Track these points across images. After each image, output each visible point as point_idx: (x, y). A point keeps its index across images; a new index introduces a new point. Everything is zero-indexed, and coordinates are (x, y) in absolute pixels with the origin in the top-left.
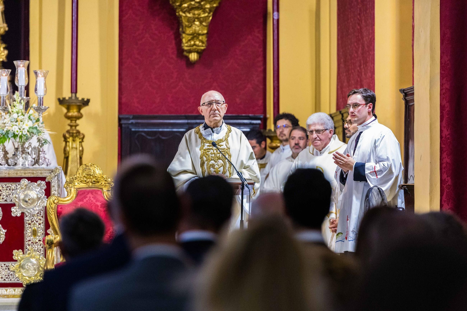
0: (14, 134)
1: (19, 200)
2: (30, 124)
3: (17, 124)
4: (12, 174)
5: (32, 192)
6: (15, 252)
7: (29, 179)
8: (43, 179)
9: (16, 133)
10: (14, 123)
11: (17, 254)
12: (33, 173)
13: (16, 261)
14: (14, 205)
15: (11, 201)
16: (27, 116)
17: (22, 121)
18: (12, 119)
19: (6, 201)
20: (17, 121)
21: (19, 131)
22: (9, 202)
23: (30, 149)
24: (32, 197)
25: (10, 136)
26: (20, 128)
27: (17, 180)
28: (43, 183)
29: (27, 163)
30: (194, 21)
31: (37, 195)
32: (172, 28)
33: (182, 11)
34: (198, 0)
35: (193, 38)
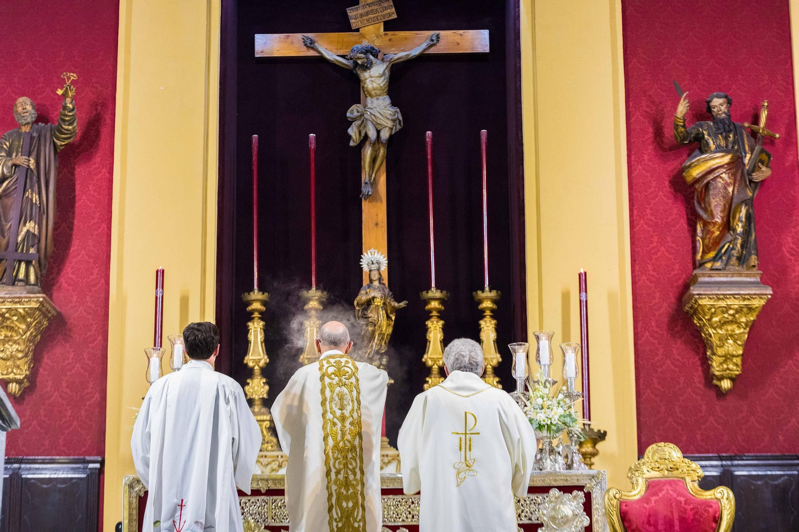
0: (540, 424)
1: (549, 517)
2: (560, 411)
3: (543, 410)
4: (539, 481)
5: (566, 507)
7: (561, 488)
8: (580, 488)
9: (542, 423)
10: (538, 410)
12: (567, 480)
14: (542, 524)
15: (538, 519)
16: (555, 401)
17: (549, 408)
18: (535, 405)
19: (530, 519)
20: (542, 408)
21: (546, 419)
22: (535, 520)
23: (561, 447)
24: (566, 514)
26: (547, 416)
27: (545, 489)
28: (581, 494)
29: (557, 467)
30: (728, 339)
31: (573, 511)
32: (698, 353)
33: (712, 327)
34: (731, 312)
35: (725, 361)
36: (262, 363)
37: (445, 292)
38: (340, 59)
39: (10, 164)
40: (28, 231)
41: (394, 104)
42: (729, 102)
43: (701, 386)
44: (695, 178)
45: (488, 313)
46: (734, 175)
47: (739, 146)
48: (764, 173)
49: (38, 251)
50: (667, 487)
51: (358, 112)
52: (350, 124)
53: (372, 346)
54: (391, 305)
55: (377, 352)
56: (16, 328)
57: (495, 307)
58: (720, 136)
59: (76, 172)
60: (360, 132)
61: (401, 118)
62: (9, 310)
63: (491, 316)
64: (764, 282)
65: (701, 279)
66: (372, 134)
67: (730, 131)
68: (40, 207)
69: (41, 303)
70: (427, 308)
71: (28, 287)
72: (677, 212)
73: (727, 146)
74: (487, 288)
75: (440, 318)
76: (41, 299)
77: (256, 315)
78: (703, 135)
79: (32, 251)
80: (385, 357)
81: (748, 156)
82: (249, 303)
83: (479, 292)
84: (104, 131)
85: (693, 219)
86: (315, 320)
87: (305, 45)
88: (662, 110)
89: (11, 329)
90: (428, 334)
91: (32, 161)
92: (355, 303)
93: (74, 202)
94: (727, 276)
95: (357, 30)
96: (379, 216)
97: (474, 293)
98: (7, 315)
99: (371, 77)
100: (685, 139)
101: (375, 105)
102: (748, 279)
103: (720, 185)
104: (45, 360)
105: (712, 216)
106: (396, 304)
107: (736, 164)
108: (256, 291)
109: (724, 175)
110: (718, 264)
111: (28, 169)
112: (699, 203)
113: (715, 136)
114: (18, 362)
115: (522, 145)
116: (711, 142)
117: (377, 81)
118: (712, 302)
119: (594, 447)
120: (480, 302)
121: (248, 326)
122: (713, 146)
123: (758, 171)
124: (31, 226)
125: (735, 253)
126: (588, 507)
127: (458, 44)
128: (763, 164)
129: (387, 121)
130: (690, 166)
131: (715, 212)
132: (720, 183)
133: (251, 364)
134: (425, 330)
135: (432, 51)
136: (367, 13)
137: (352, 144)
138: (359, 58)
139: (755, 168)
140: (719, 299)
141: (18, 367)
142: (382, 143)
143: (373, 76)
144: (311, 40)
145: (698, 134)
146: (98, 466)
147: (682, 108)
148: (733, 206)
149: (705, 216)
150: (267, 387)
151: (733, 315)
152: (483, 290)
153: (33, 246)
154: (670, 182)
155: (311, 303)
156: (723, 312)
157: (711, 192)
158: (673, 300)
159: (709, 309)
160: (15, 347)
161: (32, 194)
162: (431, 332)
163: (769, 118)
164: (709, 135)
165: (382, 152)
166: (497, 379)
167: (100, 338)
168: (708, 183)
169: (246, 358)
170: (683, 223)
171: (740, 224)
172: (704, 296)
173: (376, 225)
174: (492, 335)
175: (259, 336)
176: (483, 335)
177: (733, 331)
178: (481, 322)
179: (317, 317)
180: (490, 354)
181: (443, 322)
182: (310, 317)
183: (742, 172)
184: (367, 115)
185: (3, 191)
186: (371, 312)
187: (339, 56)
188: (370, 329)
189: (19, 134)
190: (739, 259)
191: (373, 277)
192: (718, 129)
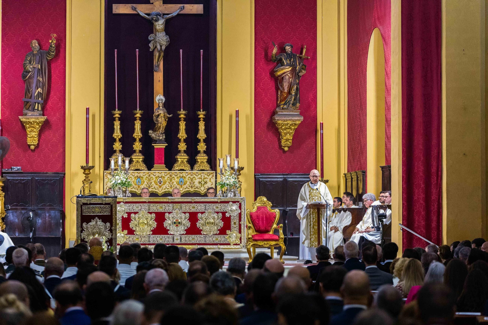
1: (229, 210)
2: (233, 180)
4: (226, 200)
5: (234, 207)
6: (227, 231)
7: (232, 202)
8: (238, 202)
11: (228, 232)
12: (234, 199)
13: (228, 234)
14: (227, 212)
19: (223, 211)
22: (225, 211)
24: (234, 209)
25: (226, 185)
27: (228, 202)
29: (232, 196)
30: (287, 134)
31: (236, 208)
32: (277, 137)
33: (282, 130)
34: (289, 125)
35: (286, 141)
36: (119, 137)
37: (186, 112)
38: (146, 16)
39: (31, 67)
40: (39, 91)
41: (167, 34)
42: (292, 47)
43: (277, 149)
44: (278, 75)
45: (202, 119)
46: (292, 74)
47: (295, 63)
48: (304, 72)
49: (42, 99)
50: (262, 209)
51: (153, 37)
52: (150, 42)
53: (160, 131)
54: (166, 116)
55: (161, 133)
56: (35, 127)
57: (204, 117)
58: (288, 59)
59: (51, 66)
60: (154, 45)
61: (169, 40)
62: (33, 121)
63: (203, 120)
64: (301, 114)
65: (279, 113)
66: (159, 47)
67: (292, 58)
68: (43, 84)
69: (45, 119)
70: (179, 117)
71: (38, 112)
72: (272, 84)
73: (290, 64)
74: (202, 110)
75: (184, 120)
76: (46, 118)
77: (117, 119)
78: (282, 59)
79: (40, 99)
80: (164, 135)
81: (298, 67)
82: (114, 114)
83: (199, 112)
84: (62, 50)
85: (277, 89)
86: (139, 121)
87: (133, 9)
88: (268, 46)
89: (34, 127)
90: (180, 127)
91: (40, 66)
92: (154, 115)
94: (288, 112)
95: (152, 3)
96: (161, 77)
97: (197, 111)
98: (33, 123)
99: (158, 25)
100: (275, 61)
101: (160, 35)
102: (295, 113)
103: (287, 78)
104: (42, 136)
106: (168, 116)
107: (294, 70)
108: (117, 110)
109: (289, 75)
110: (285, 107)
111: (38, 69)
112: (280, 83)
113: (286, 59)
114: (35, 139)
115: (216, 58)
116: (285, 62)
117: (161, 26)
118: (282, 122)
119: (239, 172)
120: (199, 115)
121: (114, 123)
122: (285, 64)
123: (301, 72)
124: (39, 90)
125: (291, 102)
126: (240, 207)
127: (191, 10)
128: (303, 69)
129: (165, 43)
130: (277, 71)
131: (285, 88)
132: (287, 77)
133: (115, 137)
134: (179, 125)
135: (182, 12)
137: (151, 50)
138: (154, 18)
139: (300, 71)
140: (285, 121)
141: (35, 140)
142: (162, 51)
143: (159, 23)
144: (135, 8)
145: (280, 59)
146: (63, 175)
147: (275, 51)
148: (291, 86)
149: (281, 89)
150: (121, 146)
151: (289, 126)
153: (40, 97)
154: (270, 73)
155: (137, 115)
156: (286, 125)
157: (284, 81)
158: (269, 117)
159: (281, 124)
160: (34, 133)
161: (40, 79)
162: (181, 126)
163: (306, 52)
164: (284, 59)
165: (162, 54)
166: (205, 144)
167: (62, 129)
168: (283, 77)
169: (114, 135)
170: (274, 89)
171: (294, 92)
172: (279, 120)
173: (159, 81)
174: (203, 127)
175: (118, 127)
176: (200, 127)
177: (289, 131)
178: (199, 122)
179: (139, 120)
180: (202, 134)
181: (185, 122)
182: (137, 120)
183: (296, 73)
184: (157, 40)
185: (29, 77)
186: (159, 118)
187: (145, 14)
188: (159, 125)
189: (34, 54)
190: (293, 104)
191: (160, 105)
192: (287, 57)
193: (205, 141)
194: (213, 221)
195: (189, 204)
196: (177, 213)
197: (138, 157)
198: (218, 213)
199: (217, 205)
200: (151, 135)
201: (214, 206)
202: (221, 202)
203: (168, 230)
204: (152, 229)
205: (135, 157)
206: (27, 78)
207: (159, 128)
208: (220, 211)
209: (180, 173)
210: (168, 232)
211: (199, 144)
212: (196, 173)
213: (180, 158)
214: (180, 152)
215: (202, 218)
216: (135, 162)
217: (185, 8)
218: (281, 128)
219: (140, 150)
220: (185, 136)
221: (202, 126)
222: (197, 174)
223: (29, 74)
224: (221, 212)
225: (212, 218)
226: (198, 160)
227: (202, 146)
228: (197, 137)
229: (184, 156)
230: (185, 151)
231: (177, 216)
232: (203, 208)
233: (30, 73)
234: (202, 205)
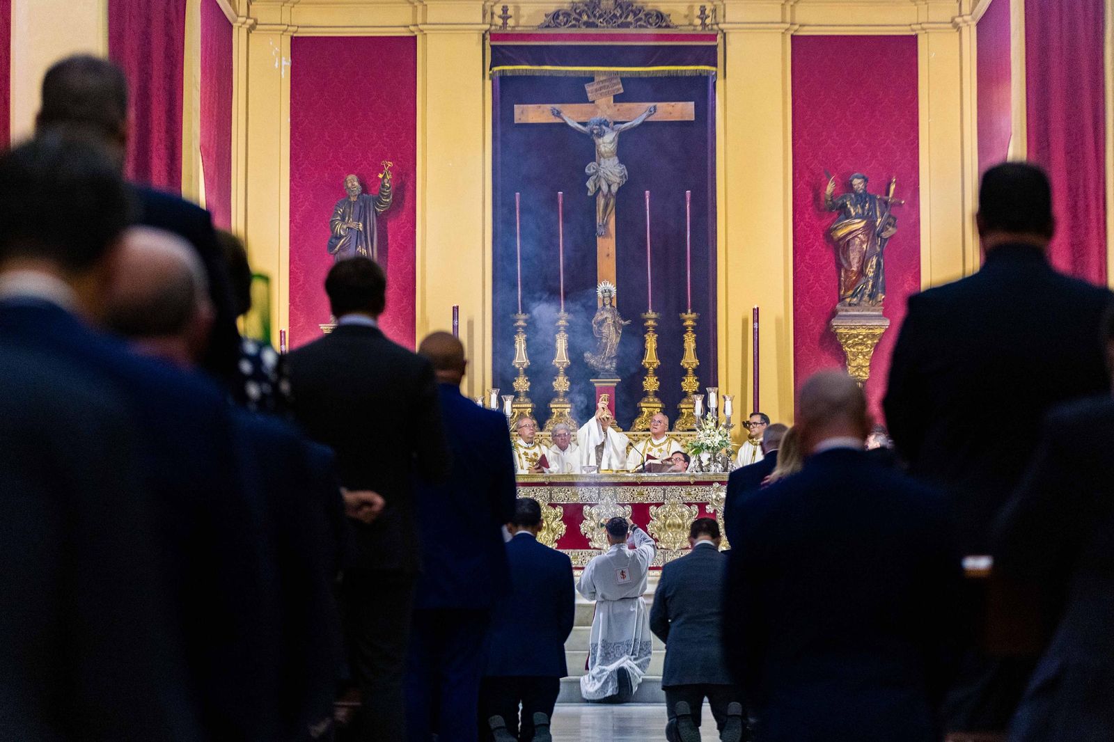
0: (708, 446)
1: (712, 500)
4: (707, 479)
7: (719, 482)
14: (708, 504)
15: (706, 500)
16: (717, 431)
17: (713, 436)
18: (705, 434)
19: (701, 500)
20: (709, 436)
22: (704, 501)
23: (720, 458)
26: (712, 441)
27: (710, 483)
30: (858, 355)
32: (840, 362)
33: (847, 346)
34: (861, 337)
35: (857, 370)
36: (525, 366)
37: (658, 314)
38: (580, 126)
39: (345, 227)
41: (621, 161)
42: (866, 180)
44: (839, 237)
45: (690, 329)
46: (867, 235)
47: (872, 212)
48: (891, 231)
51: (594, 169)
52: (588, 177)
53: (605, 353)
54: (619, 323)
55: (609, 358)
57: (695, 324)
58: (859, 206)
60: (595, 186)
61: (626, 173)
63: (692, 331)
64: (886, 314)
65: (839, 313)
66: (605, 188)
67: (866, 202)
70: (645, 325)
72: (828, 256)
73: (863, 214)
74: (689, 311)
75: (655, 332)
77: (521, 330)
78: (847, 205)
80: (614, 360)
81: (879, 220)
82: (515, 321)
83: (684, 314)
84: (408, 195)
85: (839, 266)
86: (563, 334)
87: (554, 114)
90: (646, 344)
91: (361, 225)
92: (593, 322)
93: (387, 249)
95: (593, 102)
96: (611, 248)
97: (680, 314)
99: (604, 143)
100: (833, 209)
101: (607, 164)
102: (874, 313)
103: (857, 243)
105: (850, 266)
106: (623, 322)
107: (870, 228)
108: (520, 314)
109: (860, 236)
110: (855, 300)
111: (359, 231)
112: (843, 254)
113: (855, 206)
116: (852, 210)
117: (608, 146)
118: (846, 331)
120: (684, 321)
121: (515, 338)
122: (853, 214)
123: (886, 231)
125: (867, 292)
127: (671, 113)
128: (889, 226)
129: (617, 178)
130: (837, 229)
131: (853, 264)
132: (857, 241)
133: (517, 366)
134: (644, 341)
135: (651, 119)
136: (601, 89)
137: (589, 193)
139: (884, 229)
140: (852, 329)
142: (612, 196)
143: (605, 141)
144: (557, 111)
145: (842, 204)
147: (830, 188)
148: (866, 258)
149: (846, 265)
150: (529, 383)
151: (862, 339)
152: (686, 313)
155: (561, 321)
156: (855, 337)
157: (851, 248)
159: (845, 336)
161: (362, 250)
162: (648, 343)
164: (851, 205)
165: (612, 202)
166: (696, 378)
168: (849, 241)
169: (514, 362)
170: (832, 266)
171: (872, 270)
172: (841, 326)
173: (608, 255)
174: (693, 345)
175: (523, 346)
176: (686, 345)
177: (862, 350)
178: (685, 336)
179: (565, 331)
180: (691, 359)
181: (656, 335)
182: (560, 331)
183: (874, 231)
184: (601, 173)
185: (340, 246)
186: (604, 329)
187: (579, 123)
188: (604, 341)
189: (350, 203)
190: (870, 296)
191: (605, 302)
192: (857, 200)
193: (696, 372)
194: (681, 522)
195: (631, 488)
196: (607, 505)
197: (563, 406)
198: (689, 504)
199: (688, 488)
200: (588, 360)
201: (682, 491)
202: (697, 483)
203: (590, 540)
204: (556, 538)
205: (555, 406)
206: (336, 249)
207: (605, 349)
208: (694, 501)
209: (644, 435)
210: (590, 543)
211: (684, 378)
212: (677, 435)
213: (646, 407)
214: (646, 394)
215: (657, 516)
216: (557, 416)
217: (659, 112)
218: (846, 342)
219: (566, 391)
220: (657, 363)
221: (690, 342)
222: (678, 438)
223: (341, 242)
224: (695, 504)
225: (679, 516)
226: (683, 411)
227: (690, 382)
228: (681, 364)
229: (654, 402)
230: (656, 394)
231: (607, 510)
232: (661, 494)
233: (343, 240)
234: (658, 488)
